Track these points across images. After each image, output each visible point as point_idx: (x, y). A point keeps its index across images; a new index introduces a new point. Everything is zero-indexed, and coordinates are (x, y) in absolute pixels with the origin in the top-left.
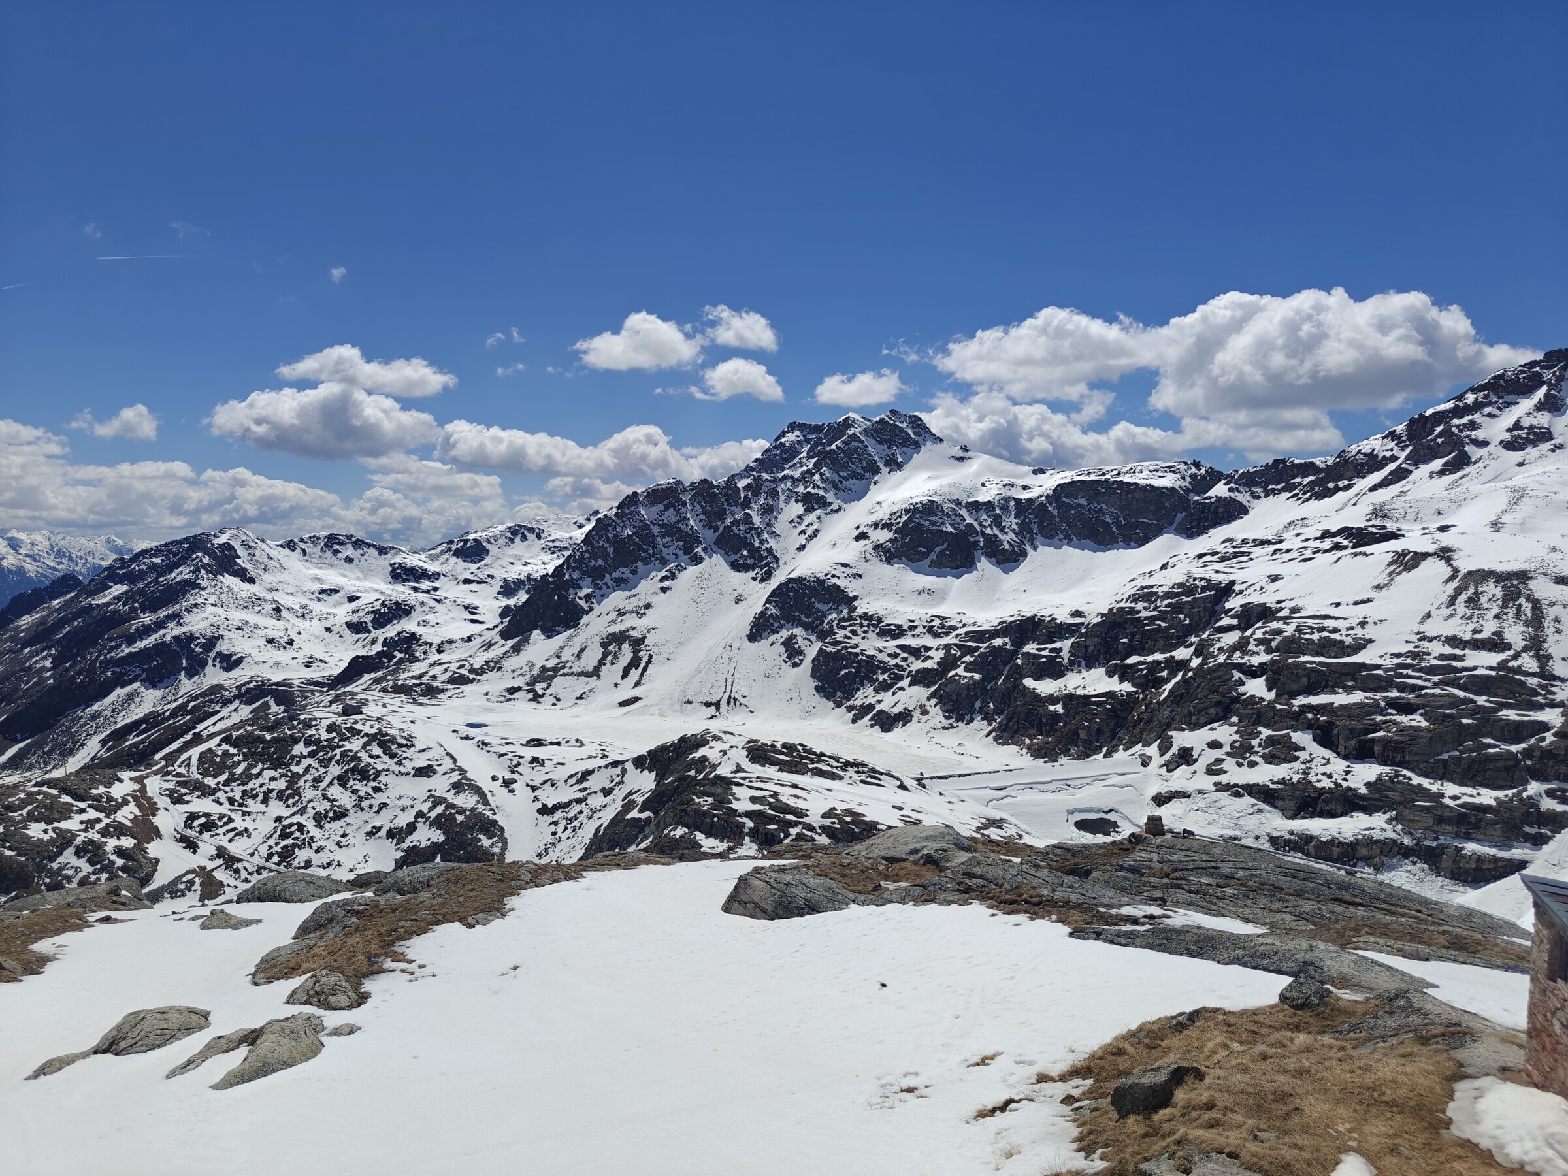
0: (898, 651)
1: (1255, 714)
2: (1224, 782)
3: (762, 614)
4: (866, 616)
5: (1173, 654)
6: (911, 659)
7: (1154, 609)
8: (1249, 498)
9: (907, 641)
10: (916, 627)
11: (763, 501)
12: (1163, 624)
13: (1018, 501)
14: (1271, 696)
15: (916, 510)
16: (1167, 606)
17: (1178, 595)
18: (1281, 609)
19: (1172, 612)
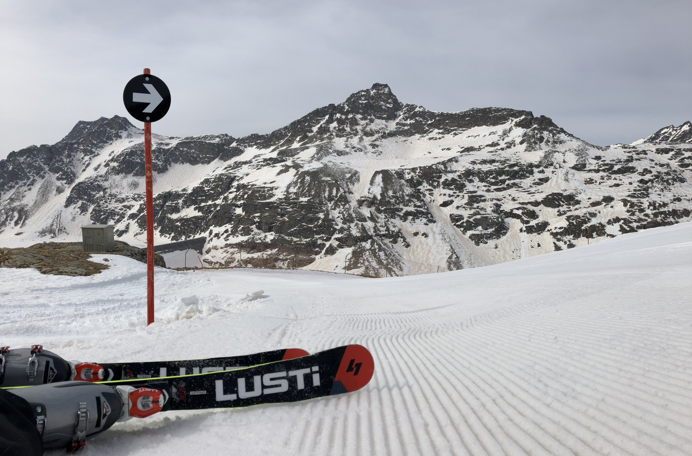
0: (122, 208)
1: (239, 220)
2: (229, 243)
3: (70, 197)
4: (111, 195)
5: (215, 202)
6: (128, 210)
7: (209, 187)
8: (243, 148)
9: (125, 203)
10: (129, 198)
11: (67, 153)
12: (212, 192)
13: (164, 149)
14: (244, 213)
15: (127, 154)
16: (213, 186)
17: (217, 182)
18: (248, 185)
19: (215, 188)
